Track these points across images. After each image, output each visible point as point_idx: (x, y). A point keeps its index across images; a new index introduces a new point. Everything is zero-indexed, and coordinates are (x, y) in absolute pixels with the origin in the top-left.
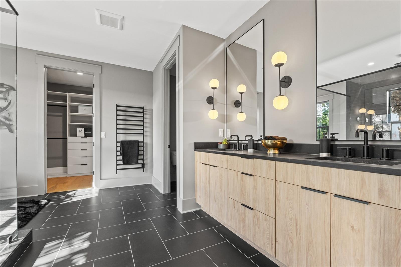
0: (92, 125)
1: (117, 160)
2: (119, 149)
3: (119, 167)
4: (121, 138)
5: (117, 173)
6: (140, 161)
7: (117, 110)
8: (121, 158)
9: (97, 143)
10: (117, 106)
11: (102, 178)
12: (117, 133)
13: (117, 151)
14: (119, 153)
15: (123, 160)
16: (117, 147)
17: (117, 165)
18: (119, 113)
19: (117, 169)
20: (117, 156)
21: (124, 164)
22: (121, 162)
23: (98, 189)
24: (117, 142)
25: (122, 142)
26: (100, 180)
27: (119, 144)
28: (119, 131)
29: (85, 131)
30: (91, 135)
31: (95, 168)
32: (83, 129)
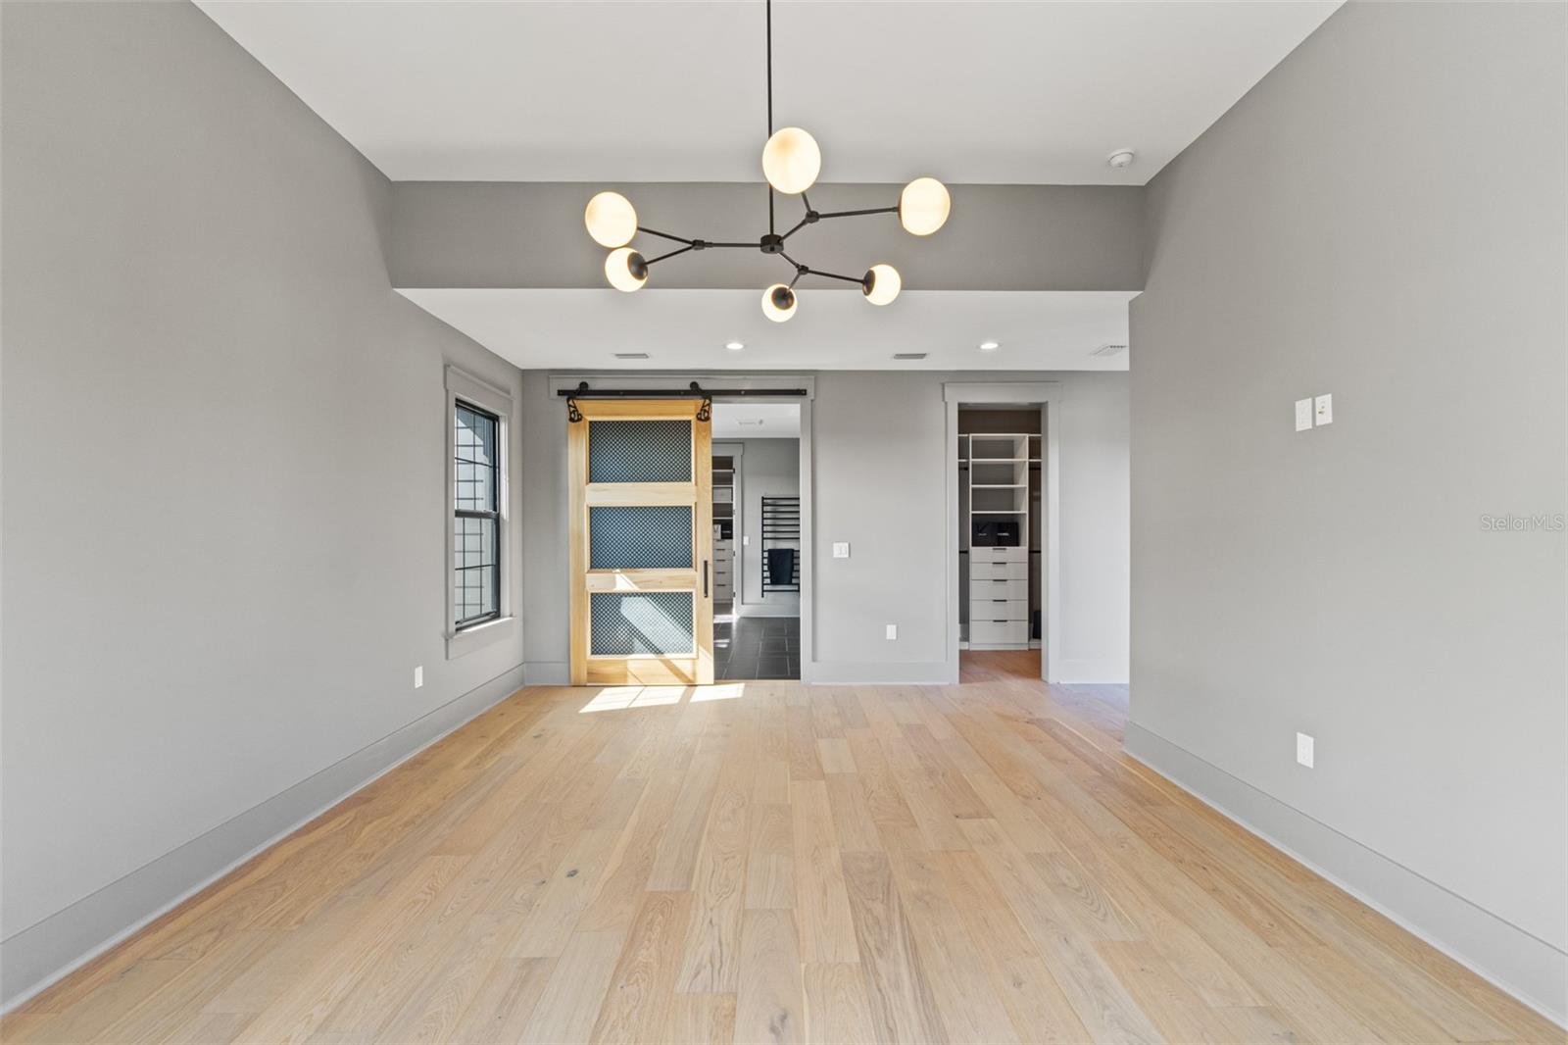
0: (732, 521)
1: (763, 578)
2: (766, 561)
3: (766, 588)
4: (769, 545)
5: (763, 596)
6: (794, 581)
7: (763, 505)
8: (767, 574)
9: (738, 553)
10: (763, 498)
11: (745, 601)
12: (763, 539)
13: (763, 564)
14: (766, 568)
15: (771, 577)
16: (763, 558)
17: (763, 584)
18: (766, 508)
19: (763, 591)
20: (763, 571)
21: (773, 583)
22: (768, 581)
23: (739, 617)
24: (763, 551)
25: (770, 551)
26: (743, 604)
27: (766, 554)
28: (765, 535)
29: (722, 529)
30: (730, 537)
31: (736, 588)
32: (720, 526)
